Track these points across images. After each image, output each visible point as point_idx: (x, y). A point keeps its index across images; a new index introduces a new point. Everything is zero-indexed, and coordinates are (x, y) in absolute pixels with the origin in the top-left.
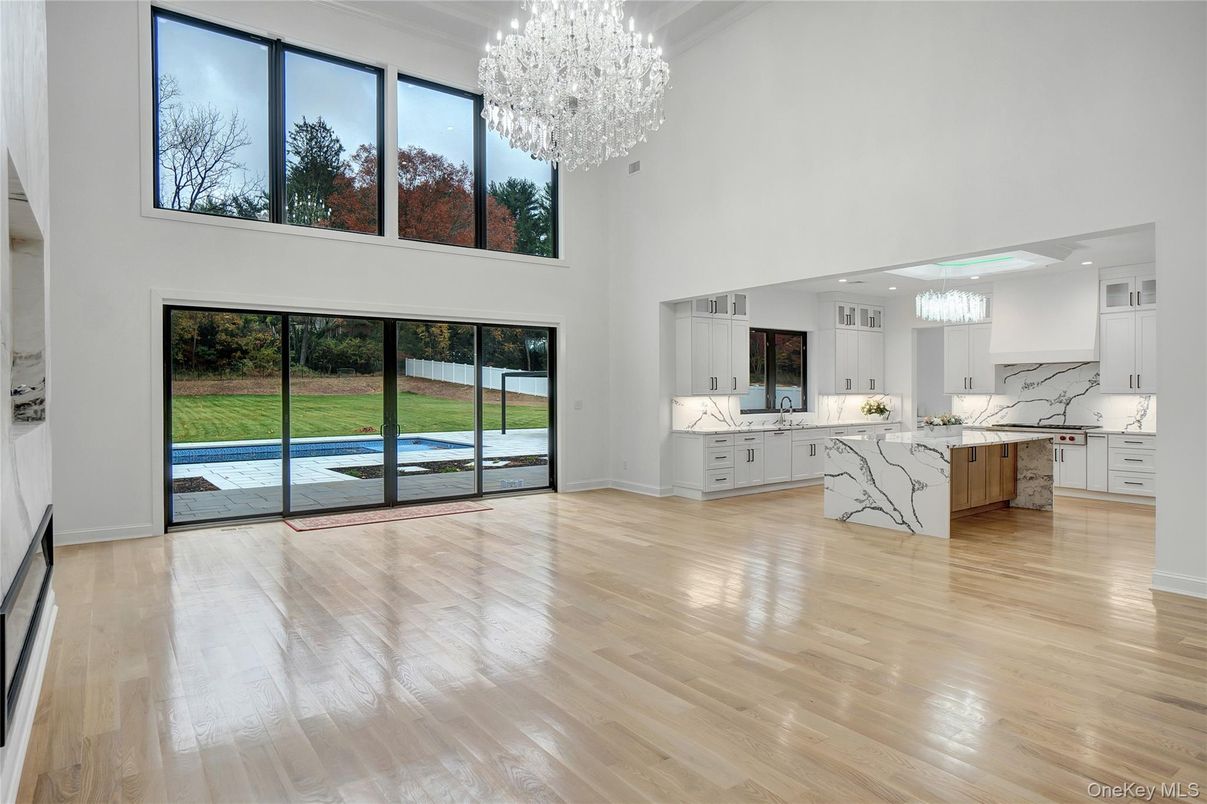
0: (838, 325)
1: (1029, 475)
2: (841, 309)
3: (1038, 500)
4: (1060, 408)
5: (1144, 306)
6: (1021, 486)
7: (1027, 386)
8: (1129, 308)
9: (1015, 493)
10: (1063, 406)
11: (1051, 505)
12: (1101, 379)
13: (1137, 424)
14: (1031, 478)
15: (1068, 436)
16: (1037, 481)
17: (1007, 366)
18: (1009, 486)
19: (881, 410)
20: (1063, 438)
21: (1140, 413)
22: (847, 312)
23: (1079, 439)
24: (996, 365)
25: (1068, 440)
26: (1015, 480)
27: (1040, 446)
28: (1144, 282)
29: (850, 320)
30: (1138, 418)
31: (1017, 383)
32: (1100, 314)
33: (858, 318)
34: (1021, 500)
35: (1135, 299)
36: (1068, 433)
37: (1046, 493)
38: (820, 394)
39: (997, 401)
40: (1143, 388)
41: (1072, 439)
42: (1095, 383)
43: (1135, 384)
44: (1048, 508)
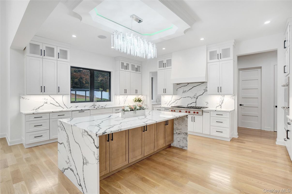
0: (121, 69)
1: (178, 132)
2: (123, 64)
3: (182, 144)
4: (194, 100)
5: (222, 59)
6: (175, 136)
7: (184, 92)
8: (217, 60)
9: (172, 140)
10: (195, 99)
11: (187, 147)
12: (208, 89)
13: (220, 106)
14: (179, 134)
15: (196, 112)
16: (181, 135)
17: (178, 84)
18: (170, 138)
19: (139, 101)
20: (194, 113)
21: (221, 102)
22: (125, 64)
23: (200, 113)
24: (174, 84)
25: (196, 114)
26: (173, 134)
27: (183, 119)
28: (222, 50)
29: (126, 68)
30: (220, 104)
31: (181, 90)
32: (207, 63)
33: (130, 67)
34: (175, 144)
35: (220, 56)
36: (196, 111)
37: (185, 141)
38: (115, 95)
39: (175, 97)
40: (223, 92)
41: (197, 113)
42: (206, 91)
43: (219, 90)
44: (185, 148)
